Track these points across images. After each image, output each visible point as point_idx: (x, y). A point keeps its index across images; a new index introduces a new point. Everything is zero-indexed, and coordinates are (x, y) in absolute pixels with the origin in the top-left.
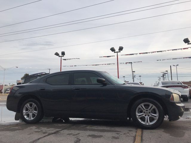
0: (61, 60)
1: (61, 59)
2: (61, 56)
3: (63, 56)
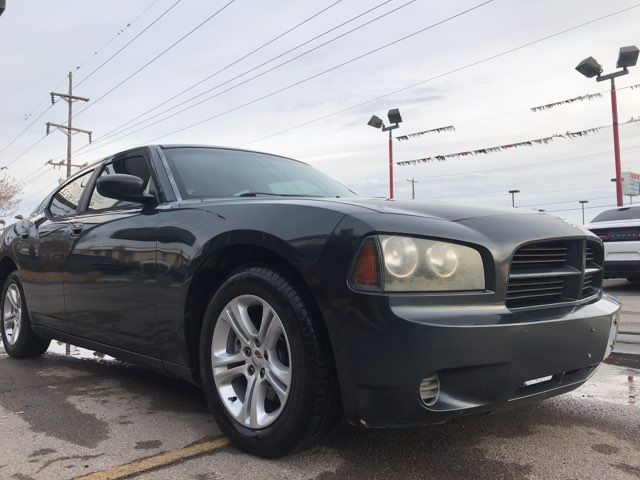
0: (391, 142)
1: (390, 136)
2: (390, 129)
3: (397, 126)
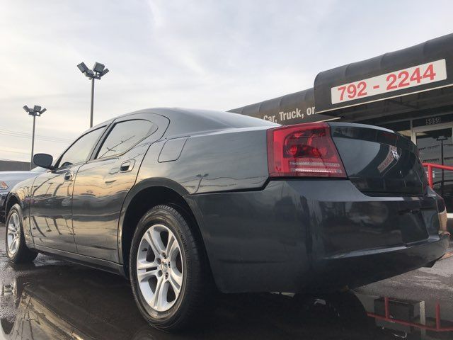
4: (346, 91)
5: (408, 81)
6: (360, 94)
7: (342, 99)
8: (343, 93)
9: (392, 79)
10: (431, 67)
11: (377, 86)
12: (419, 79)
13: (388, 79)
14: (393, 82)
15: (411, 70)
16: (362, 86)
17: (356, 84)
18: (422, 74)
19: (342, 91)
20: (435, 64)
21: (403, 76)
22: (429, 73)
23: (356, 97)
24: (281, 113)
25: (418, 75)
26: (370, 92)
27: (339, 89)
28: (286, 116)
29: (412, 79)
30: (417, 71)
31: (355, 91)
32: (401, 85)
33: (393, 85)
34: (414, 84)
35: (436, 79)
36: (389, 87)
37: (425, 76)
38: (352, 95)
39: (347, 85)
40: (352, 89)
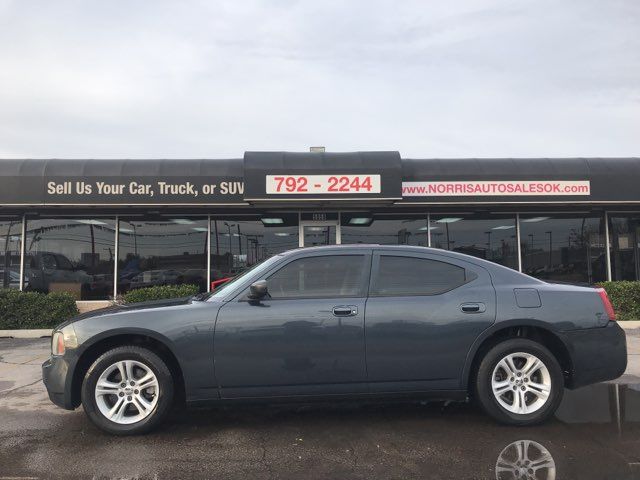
4: (284, 182)
5: (348, 187)
6: (299, 189)
7: (278, 189)
8: (280, 184)
9: (333, 182)
10: (368, 179)
11: (318, 185)
12: (357, 187)
13: (330, 180)
14: (334, 185)
15: (352, 178)
16: (302, 182)
17: (296, 177)
18: (360, 183)
19: (279, 181)
20: (372, 177)
21: (344, 181)
22: (366, 184)
23: (295, 192)
24: (162, 184)
25: (358, 182)
26: (311, 189)
27: (276, 179)
28: (169, 189)
29: (352, 186)
30: (357, 179)
31: (294, 184)
32: (341, 189)
33: (335, 188)
34: (353, 191)
35: (372, 191)
36: (330, 189)
37: (363, 186)
38: (291, 188)
39: (286, 177)
40: (291, 182)
